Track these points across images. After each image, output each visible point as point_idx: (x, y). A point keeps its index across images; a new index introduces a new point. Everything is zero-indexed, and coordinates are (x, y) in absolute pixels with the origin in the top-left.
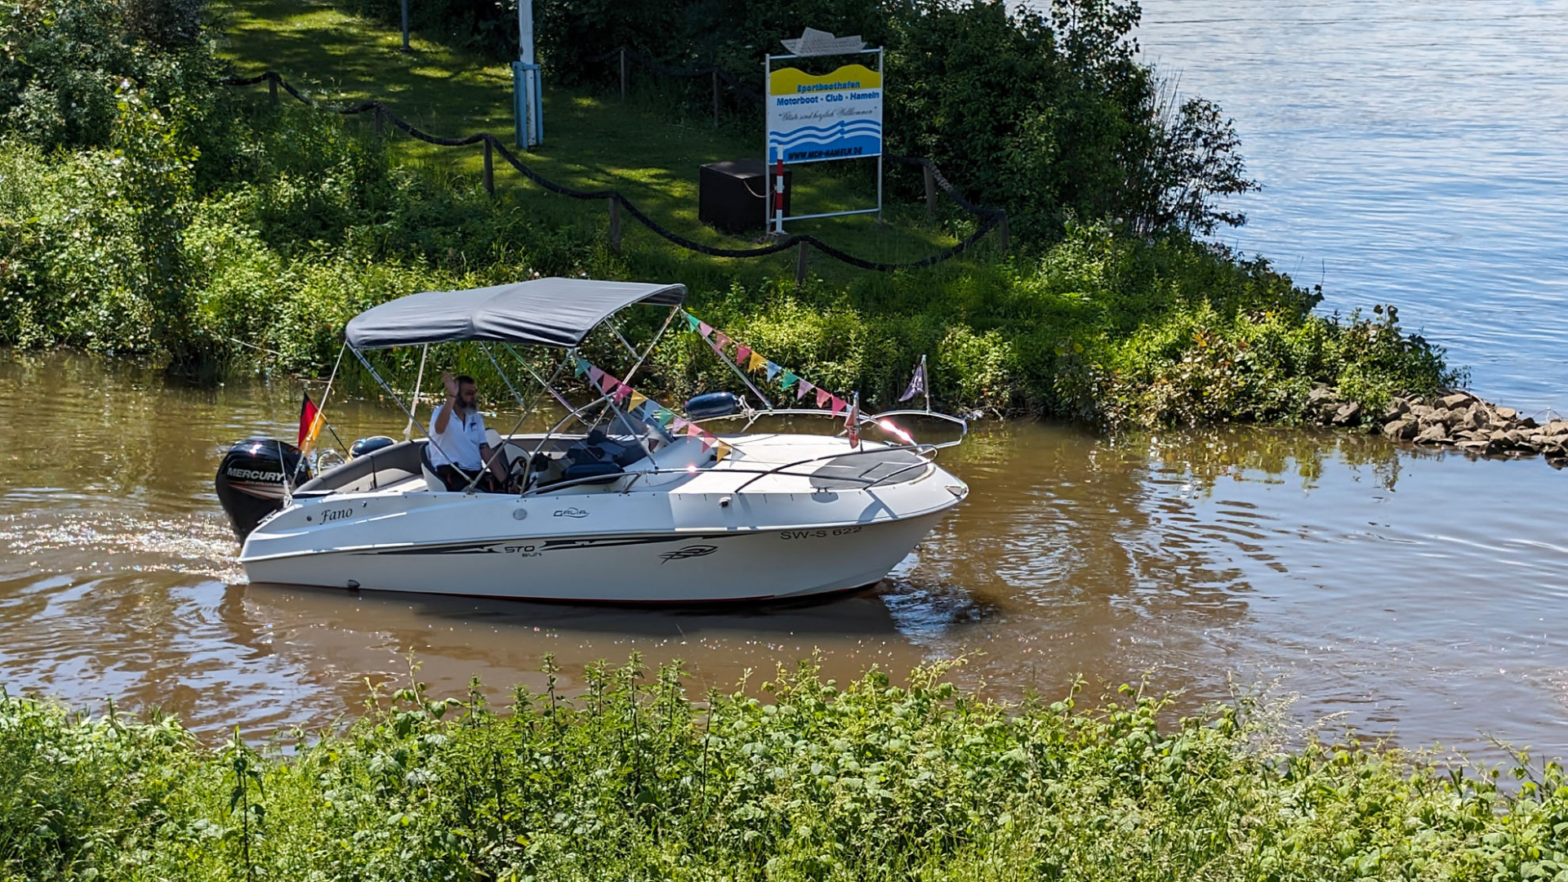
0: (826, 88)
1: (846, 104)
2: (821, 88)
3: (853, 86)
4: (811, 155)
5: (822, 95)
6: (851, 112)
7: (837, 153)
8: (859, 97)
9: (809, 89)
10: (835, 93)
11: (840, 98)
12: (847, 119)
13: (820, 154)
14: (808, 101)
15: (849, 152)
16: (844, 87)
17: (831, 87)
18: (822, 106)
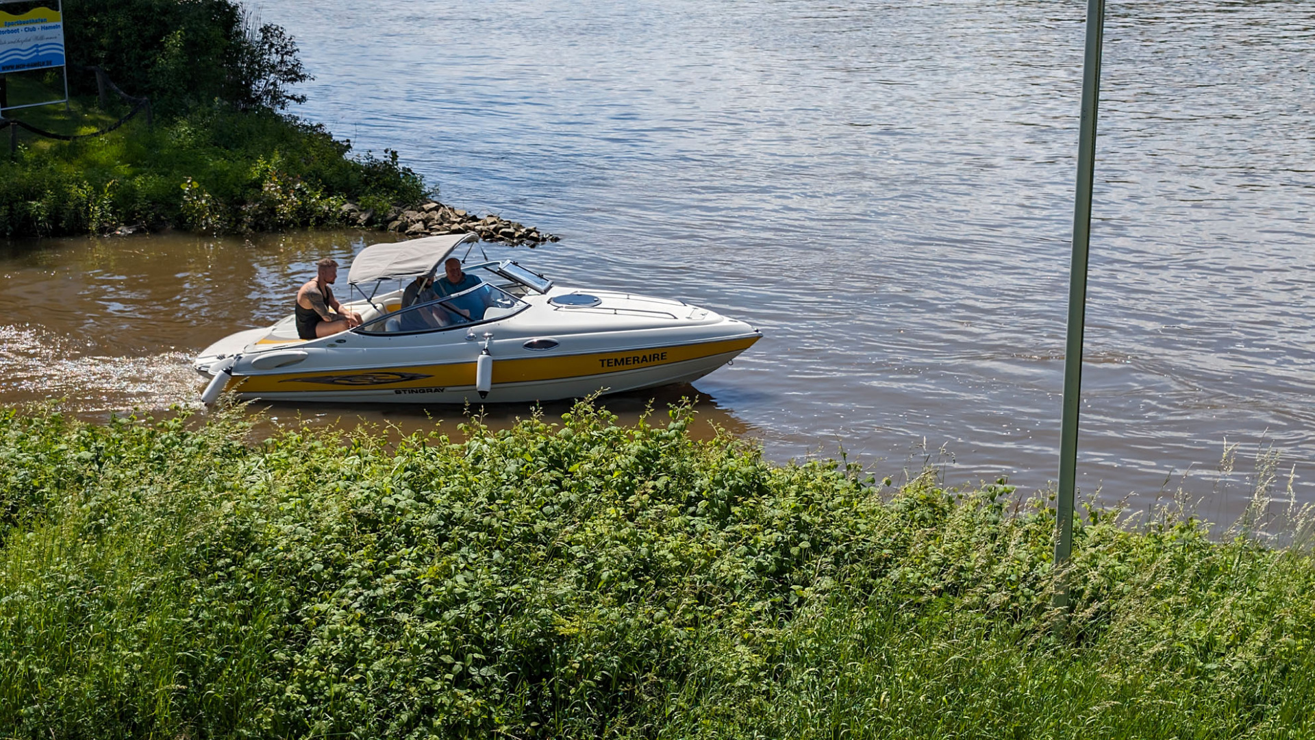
0: (24, 23)
1: (38, 33)
2: (20, 23)
3: (42, 21)
4: (18, 67)
5: (22, 27)
6: (42, 38)
7: (35, 65)
8: (47, 28)
9: (12, 24)
10: (31, 26)
11: (34, 29)
12: (40, 43)
13: (23, 66)
14: (13, 31)
15: (43, 64)
16: (36, 22)
17: (27, 23)
18: (22, 35)
